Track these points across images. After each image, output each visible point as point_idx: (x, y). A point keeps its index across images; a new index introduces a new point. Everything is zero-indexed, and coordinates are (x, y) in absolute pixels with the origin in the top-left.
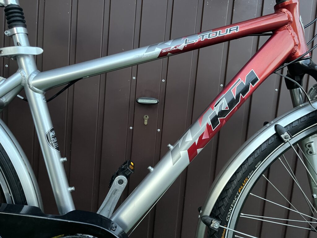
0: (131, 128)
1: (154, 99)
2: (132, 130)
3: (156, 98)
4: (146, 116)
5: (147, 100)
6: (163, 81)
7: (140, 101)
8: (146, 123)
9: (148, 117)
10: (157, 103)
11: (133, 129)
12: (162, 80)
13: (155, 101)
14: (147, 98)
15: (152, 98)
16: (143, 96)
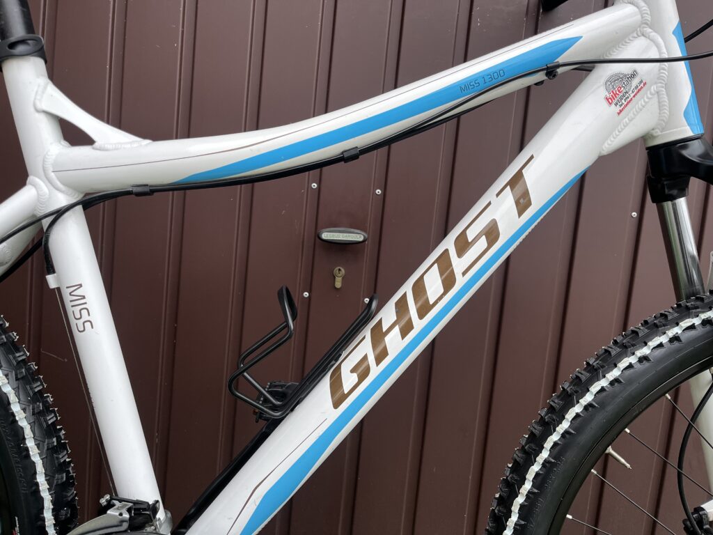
0: (306, 294)
1: (356, 231)
2: (308, 300)
3: (362, 229)
4: (340, 270)
5: (341, 234)
6: (379, 192)
7: (326, 236)
8: (338, 284)
9: (343, 270)
10: (364, 241)
11: (309, 296)
12: (374, 191)
14: (340, 229)
15: (352, 230)
16: (333, 225)
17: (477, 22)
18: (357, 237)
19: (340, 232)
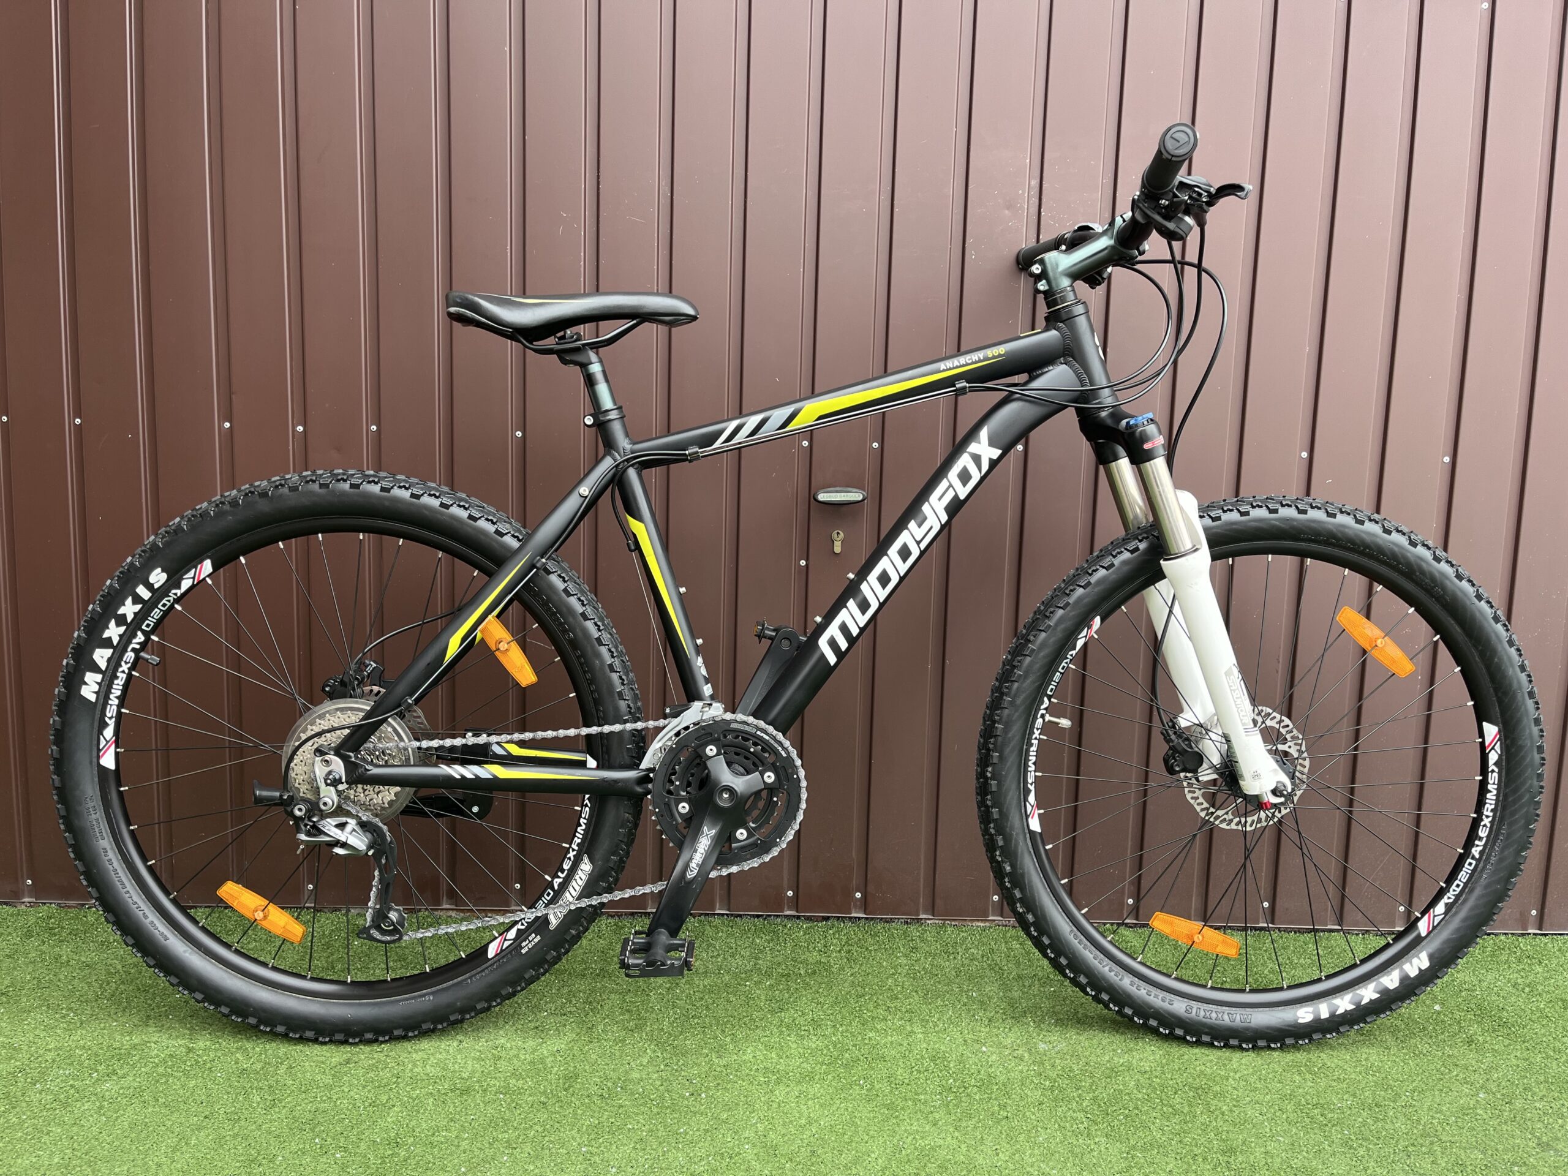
0: (803, 563)
1: (855, 490)
2: (805, 568)
3: (860, 487)
4: (838, 533)
5: (838, 494)
6: (875, 445)
7: (822, 497)
8: (838, 549)
9: (842, 535)
10: (863, 500)
11: (807, 565)
12: (871, 445)
13: (857, 495)
14: (838, 489)
15: (850, 489)
16: (827, 486)
17: (971, 255)
18: (856, 496)
19: (837, 492)
